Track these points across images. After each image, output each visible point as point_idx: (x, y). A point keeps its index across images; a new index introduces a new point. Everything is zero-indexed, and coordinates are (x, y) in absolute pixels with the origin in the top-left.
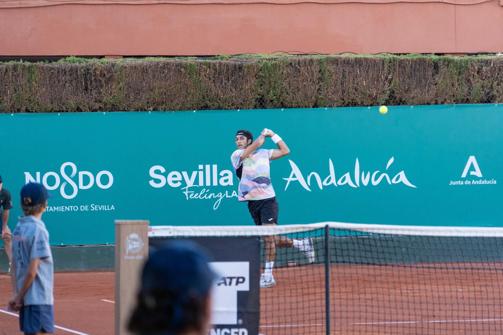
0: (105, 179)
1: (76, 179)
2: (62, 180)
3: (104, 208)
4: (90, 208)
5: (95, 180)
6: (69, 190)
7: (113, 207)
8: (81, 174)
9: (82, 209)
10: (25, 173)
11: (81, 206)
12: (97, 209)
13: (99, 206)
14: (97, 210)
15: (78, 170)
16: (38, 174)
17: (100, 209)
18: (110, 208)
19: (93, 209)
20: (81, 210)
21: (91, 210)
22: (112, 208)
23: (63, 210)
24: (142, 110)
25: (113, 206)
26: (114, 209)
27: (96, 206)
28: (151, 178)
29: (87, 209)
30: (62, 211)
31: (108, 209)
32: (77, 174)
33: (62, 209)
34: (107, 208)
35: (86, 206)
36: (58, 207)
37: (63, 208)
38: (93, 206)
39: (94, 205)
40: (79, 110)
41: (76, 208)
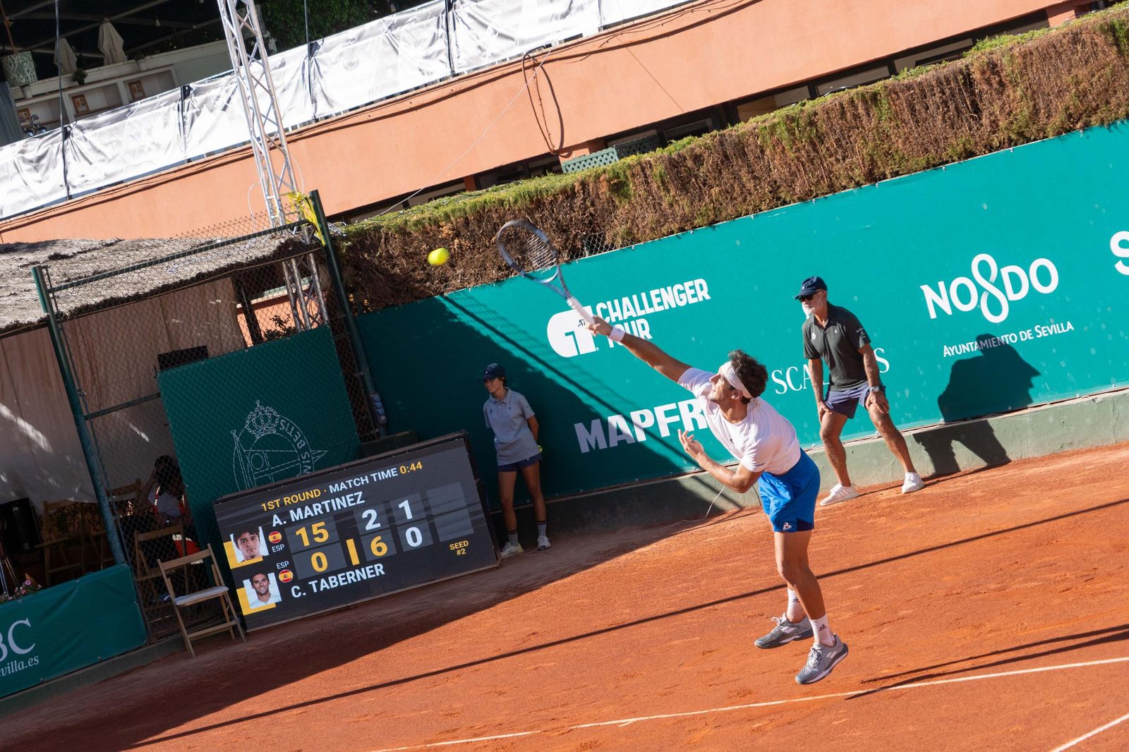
0: (1044, 276)
1: (999, 283)
2: (981, 290)
3: (1055, 329)
4: (1034, 334)
5: (1028, 279)
6: (995, 306)
7: (1069, 325)
8: (1005, 271)
9: (1024, 338)
10: (922, 287)
11: (1021, 333)
12: (1046, 333)
13: (1048, 327)
14: (1047, 335)
15: (1000, 267)
16: (941, 285)
17: (1051, 333)
18: (1065, 329)
19: (1039, 334)
20: (1023, 340)
21: (1038, 336)
22: (1068, 328)
23: (995, 344)
24: (1068, 131)
25: (1069, 323)
26: (1073, 329)
27: (1043, 328)
28: (1118, 259)
29: (1031, 336)
30: (994, 346)
31: (1065, 331)
32: (999, 274)
33: (993, 342)
34: (1061, 330)
35: (1028, 331)
36: (986, 341)
37: (994, 340)
38: (1038, 328)
39: (1039, 326)
40: (970, 154)
41: (1014, 339)
